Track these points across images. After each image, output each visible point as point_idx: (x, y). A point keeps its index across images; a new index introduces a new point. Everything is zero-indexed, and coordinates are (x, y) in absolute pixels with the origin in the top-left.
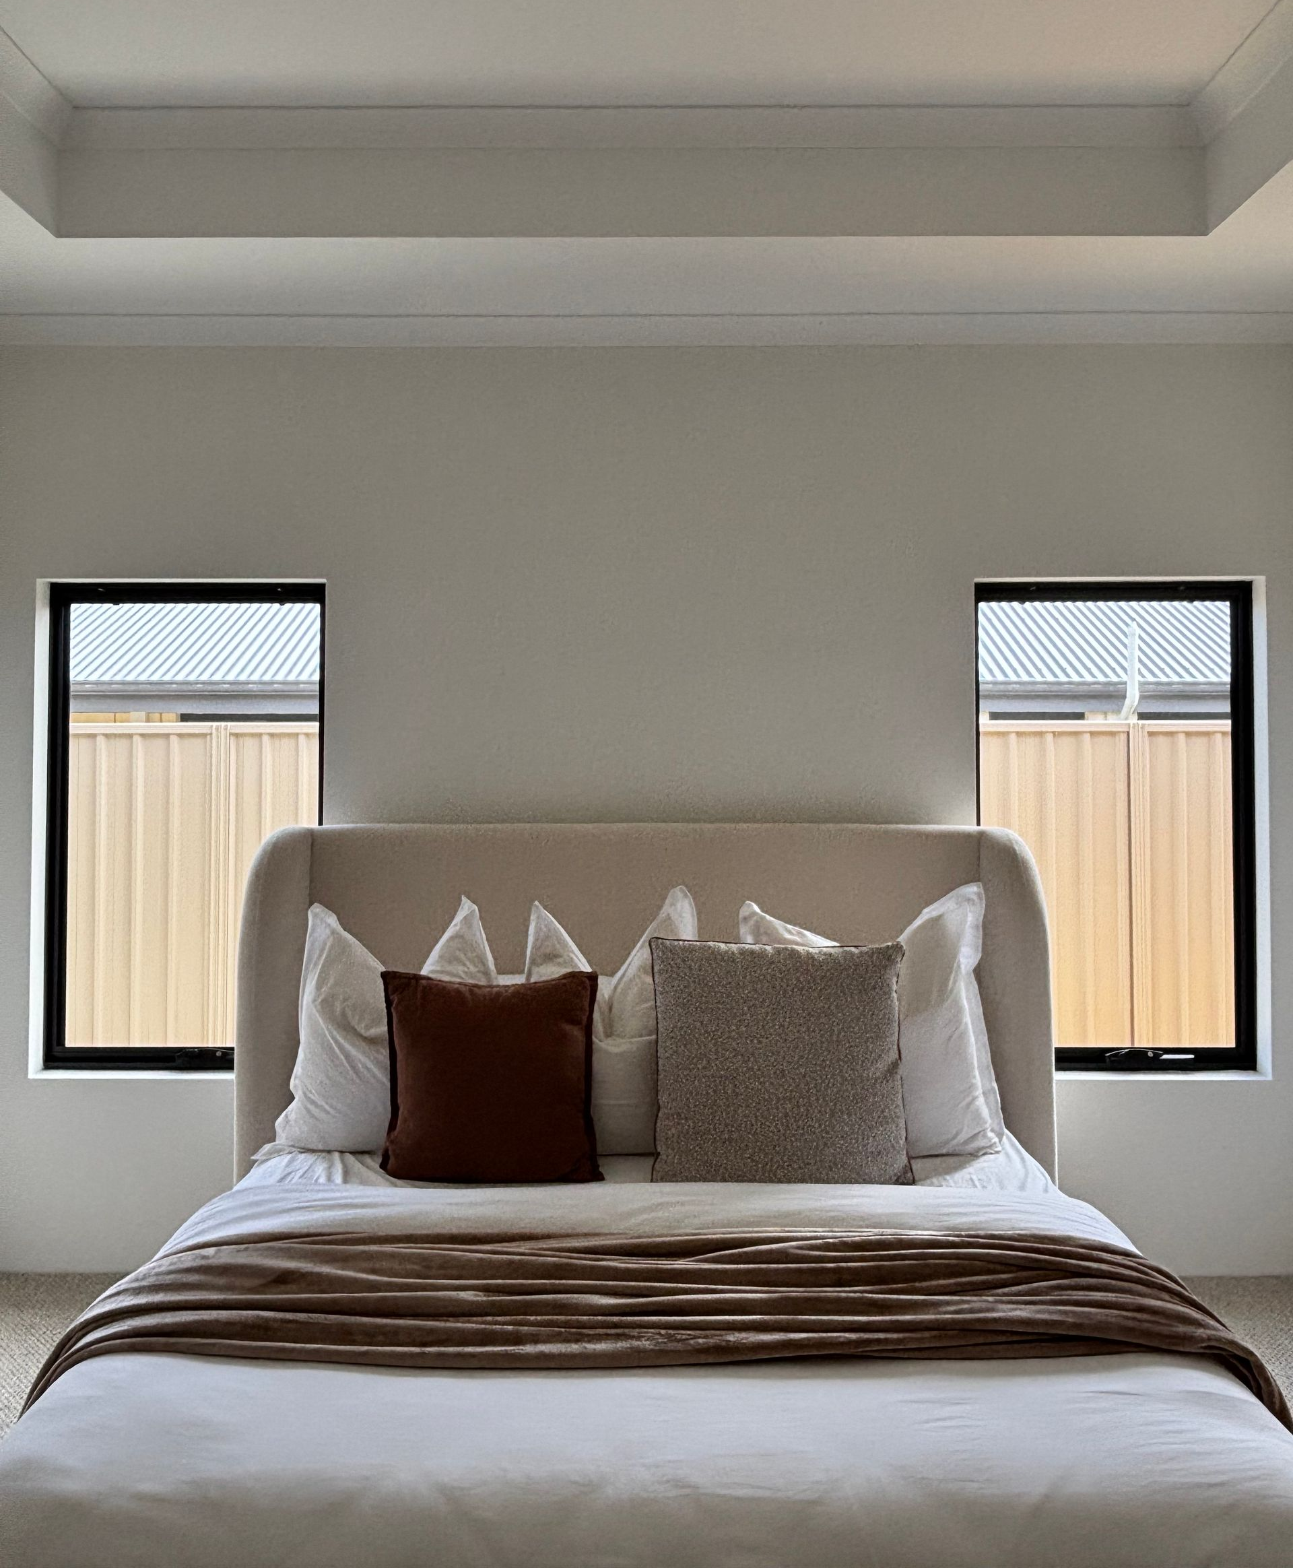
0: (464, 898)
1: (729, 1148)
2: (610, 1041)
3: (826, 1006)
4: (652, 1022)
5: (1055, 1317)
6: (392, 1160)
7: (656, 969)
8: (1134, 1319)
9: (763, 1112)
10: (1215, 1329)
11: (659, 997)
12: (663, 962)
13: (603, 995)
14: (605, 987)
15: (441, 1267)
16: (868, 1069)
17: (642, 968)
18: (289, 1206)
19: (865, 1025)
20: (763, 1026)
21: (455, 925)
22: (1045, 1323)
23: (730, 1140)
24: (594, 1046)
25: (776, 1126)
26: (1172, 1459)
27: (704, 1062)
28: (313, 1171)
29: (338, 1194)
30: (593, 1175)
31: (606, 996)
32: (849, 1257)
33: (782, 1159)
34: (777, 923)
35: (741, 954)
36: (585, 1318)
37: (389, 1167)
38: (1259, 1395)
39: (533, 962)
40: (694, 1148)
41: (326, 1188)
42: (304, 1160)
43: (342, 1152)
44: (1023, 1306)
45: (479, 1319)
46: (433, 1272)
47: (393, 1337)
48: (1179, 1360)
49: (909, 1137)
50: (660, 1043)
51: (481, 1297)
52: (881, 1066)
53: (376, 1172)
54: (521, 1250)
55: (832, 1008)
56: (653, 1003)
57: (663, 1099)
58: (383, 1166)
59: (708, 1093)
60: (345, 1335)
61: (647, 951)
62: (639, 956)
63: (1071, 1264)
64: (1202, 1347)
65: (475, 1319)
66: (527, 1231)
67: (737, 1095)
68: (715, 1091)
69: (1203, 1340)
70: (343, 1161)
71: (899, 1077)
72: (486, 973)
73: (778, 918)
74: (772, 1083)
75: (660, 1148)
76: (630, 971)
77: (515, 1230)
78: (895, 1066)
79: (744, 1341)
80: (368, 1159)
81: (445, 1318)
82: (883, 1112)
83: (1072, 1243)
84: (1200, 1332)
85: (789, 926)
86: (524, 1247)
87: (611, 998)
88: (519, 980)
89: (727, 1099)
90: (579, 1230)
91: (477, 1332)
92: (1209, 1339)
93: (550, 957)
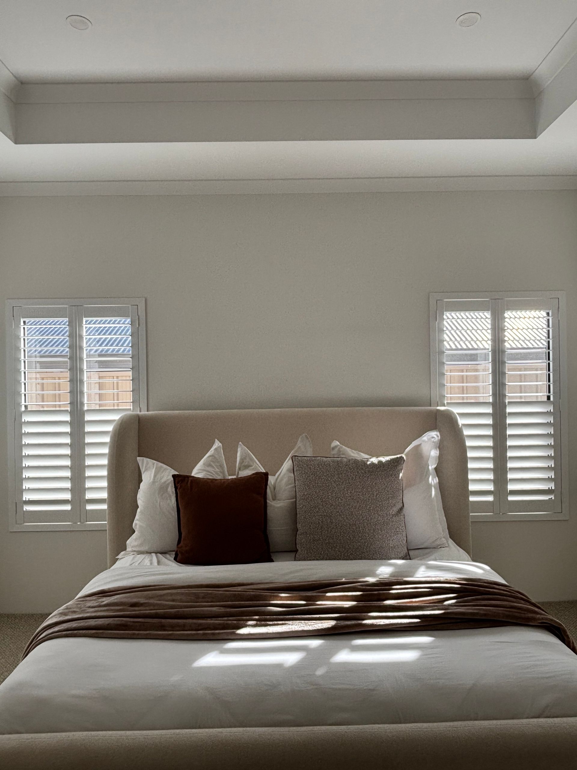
0: (216, 439)
1: (329, 546)
2: (275, 502)
3: (371, 484)
4: (293, 493)
5: (475, 611)
6: (180, 556)
7: (295, 470)
8: (510, 611)
9: (343, 530)
10: (544, 615)
11: (297, 482)
12: (298, 466)
13: (271, 483)
14: (271, 480)
15: (203, 598)
16: (389, 510)
17: (288, 470)
18: (133, 575)
19: (388, 491)
20: (343, 493)
21: (212, 451)
22: (471, 614)
23: (329, 543)
24: (268, 505)
25: (349, 537)
26: (528, 668)
27: (317, 509)
28: (144, 561)
29: (156, 569)
30: (270, 560)
31: (273, 483)
32: (384, 589)
33: (352, 551)
34: (348, 450)
35: (333, 462)
36: (268, 617)
37: (178, 559)
38: (563, 641)
39: (240, 469)
40: (313, 547)
41: (149, 567)
42: (141, 557)
43: (156, 553)
44: (461, 607)
45: (221, 619)
46: (200, 600)
47: (183, 628)
48: (530, 629)
49: (408, 540)
50: (297, 502)
51: (222, 610)
52: (395, 509)
53: (172, 561)
54: (239, 590)
55: (374, 484)
56: (294, 485)
57: (299, 526)
58: (175, 559)
59: (319, 523)
60: (162, 627)
61: (291, 462)
62: (287, 464)
63: (481, 589)
64: (539, 623)
65: (219, 619)
66: (241, 582)
67: (332, 523)
68: (322, 522)
69: (539, 619)
70: (157, 557)
71: (403, 514)
72: (223, 473)
73: (348, 447)
74: (347, 518)
75: (298, 547)
76: (282, 472)
77: (237, 582)
78: (401, 509)
79: (339, 625)
80: (168, 556)
81: (206, 619)
82: (396, 529)
83: (481, 581)
84: (538, 616)
85: (353, 451)
86: (240, 588)
87: (275, 484)
88: (234, 477)
89: (328, 525)
90: (263, 582)
91: (220, 624)
92: (542, 619)
93: (247, 467)
